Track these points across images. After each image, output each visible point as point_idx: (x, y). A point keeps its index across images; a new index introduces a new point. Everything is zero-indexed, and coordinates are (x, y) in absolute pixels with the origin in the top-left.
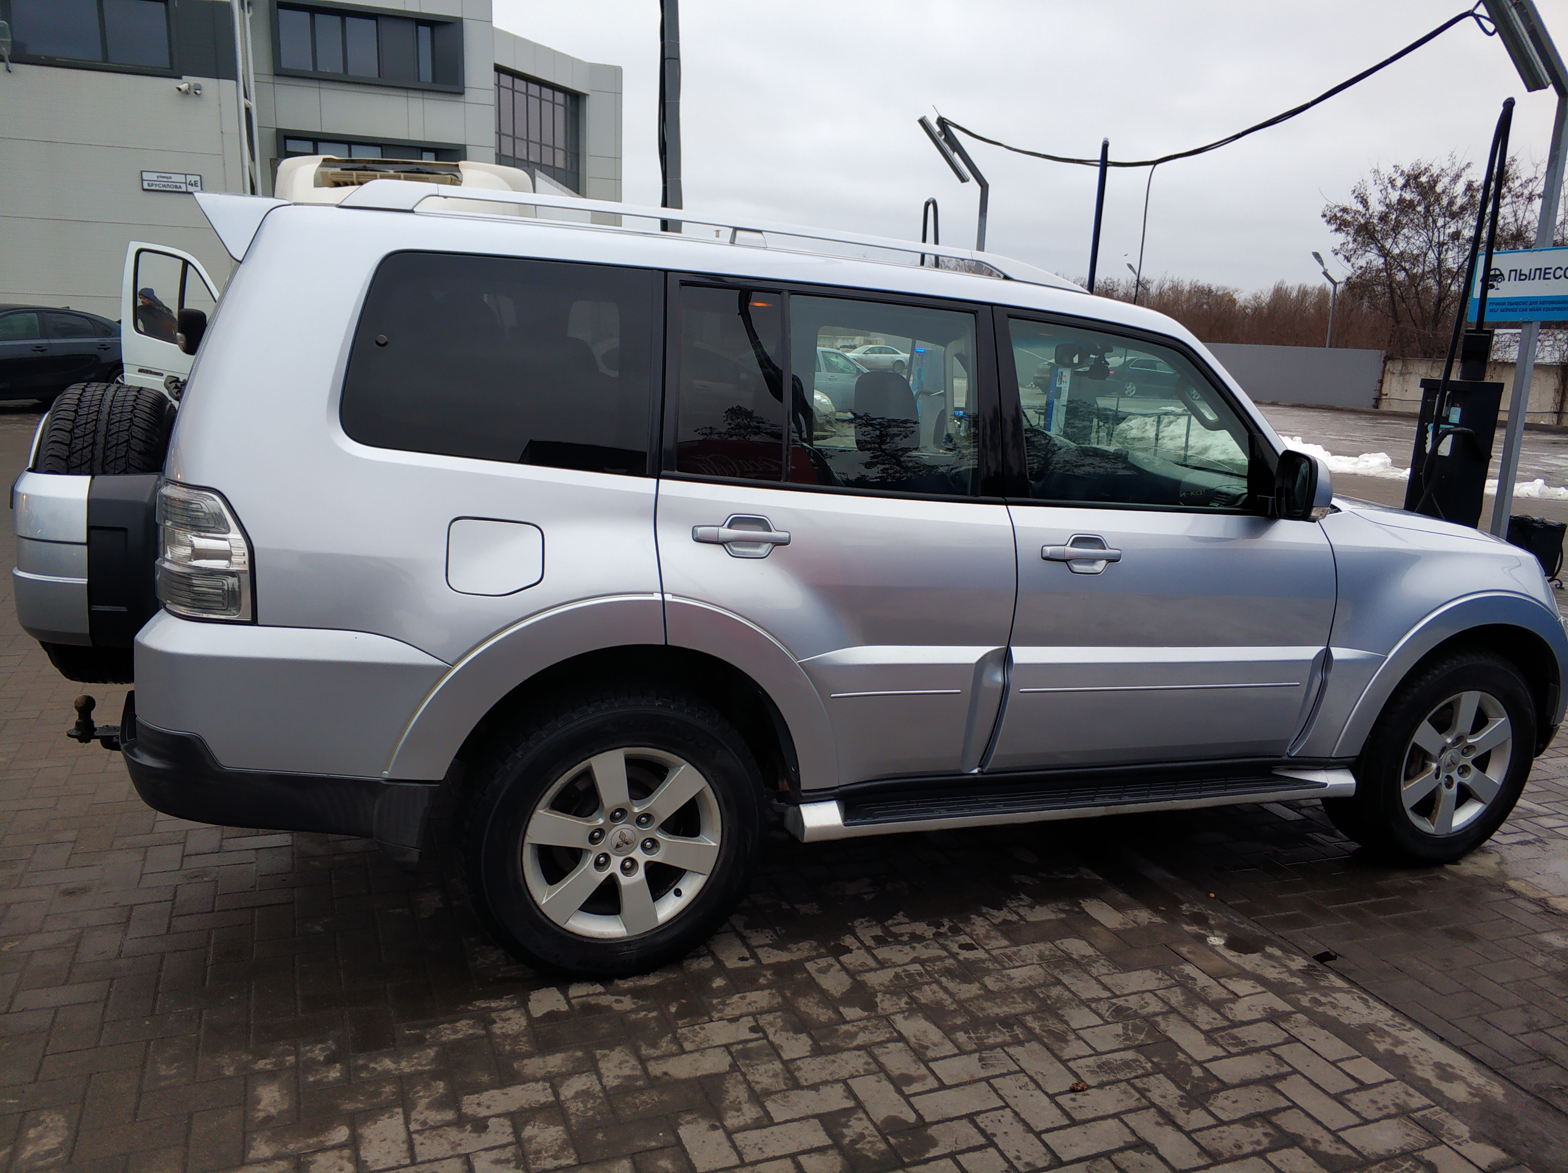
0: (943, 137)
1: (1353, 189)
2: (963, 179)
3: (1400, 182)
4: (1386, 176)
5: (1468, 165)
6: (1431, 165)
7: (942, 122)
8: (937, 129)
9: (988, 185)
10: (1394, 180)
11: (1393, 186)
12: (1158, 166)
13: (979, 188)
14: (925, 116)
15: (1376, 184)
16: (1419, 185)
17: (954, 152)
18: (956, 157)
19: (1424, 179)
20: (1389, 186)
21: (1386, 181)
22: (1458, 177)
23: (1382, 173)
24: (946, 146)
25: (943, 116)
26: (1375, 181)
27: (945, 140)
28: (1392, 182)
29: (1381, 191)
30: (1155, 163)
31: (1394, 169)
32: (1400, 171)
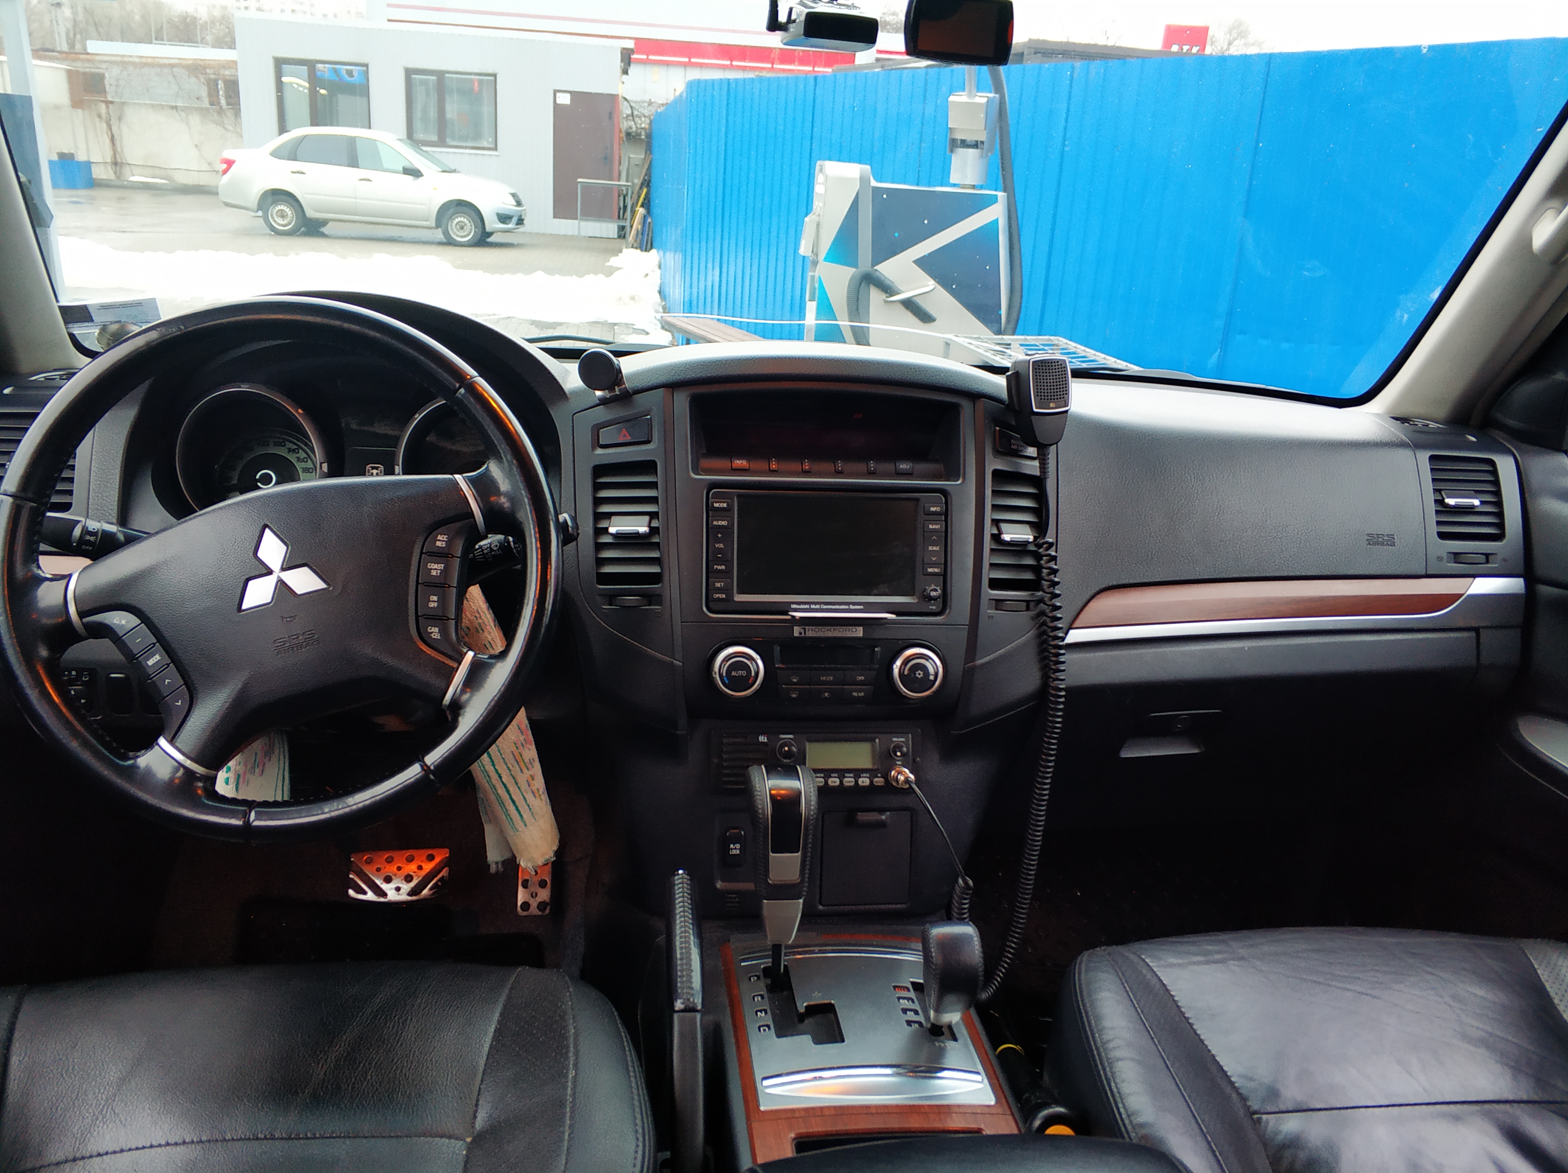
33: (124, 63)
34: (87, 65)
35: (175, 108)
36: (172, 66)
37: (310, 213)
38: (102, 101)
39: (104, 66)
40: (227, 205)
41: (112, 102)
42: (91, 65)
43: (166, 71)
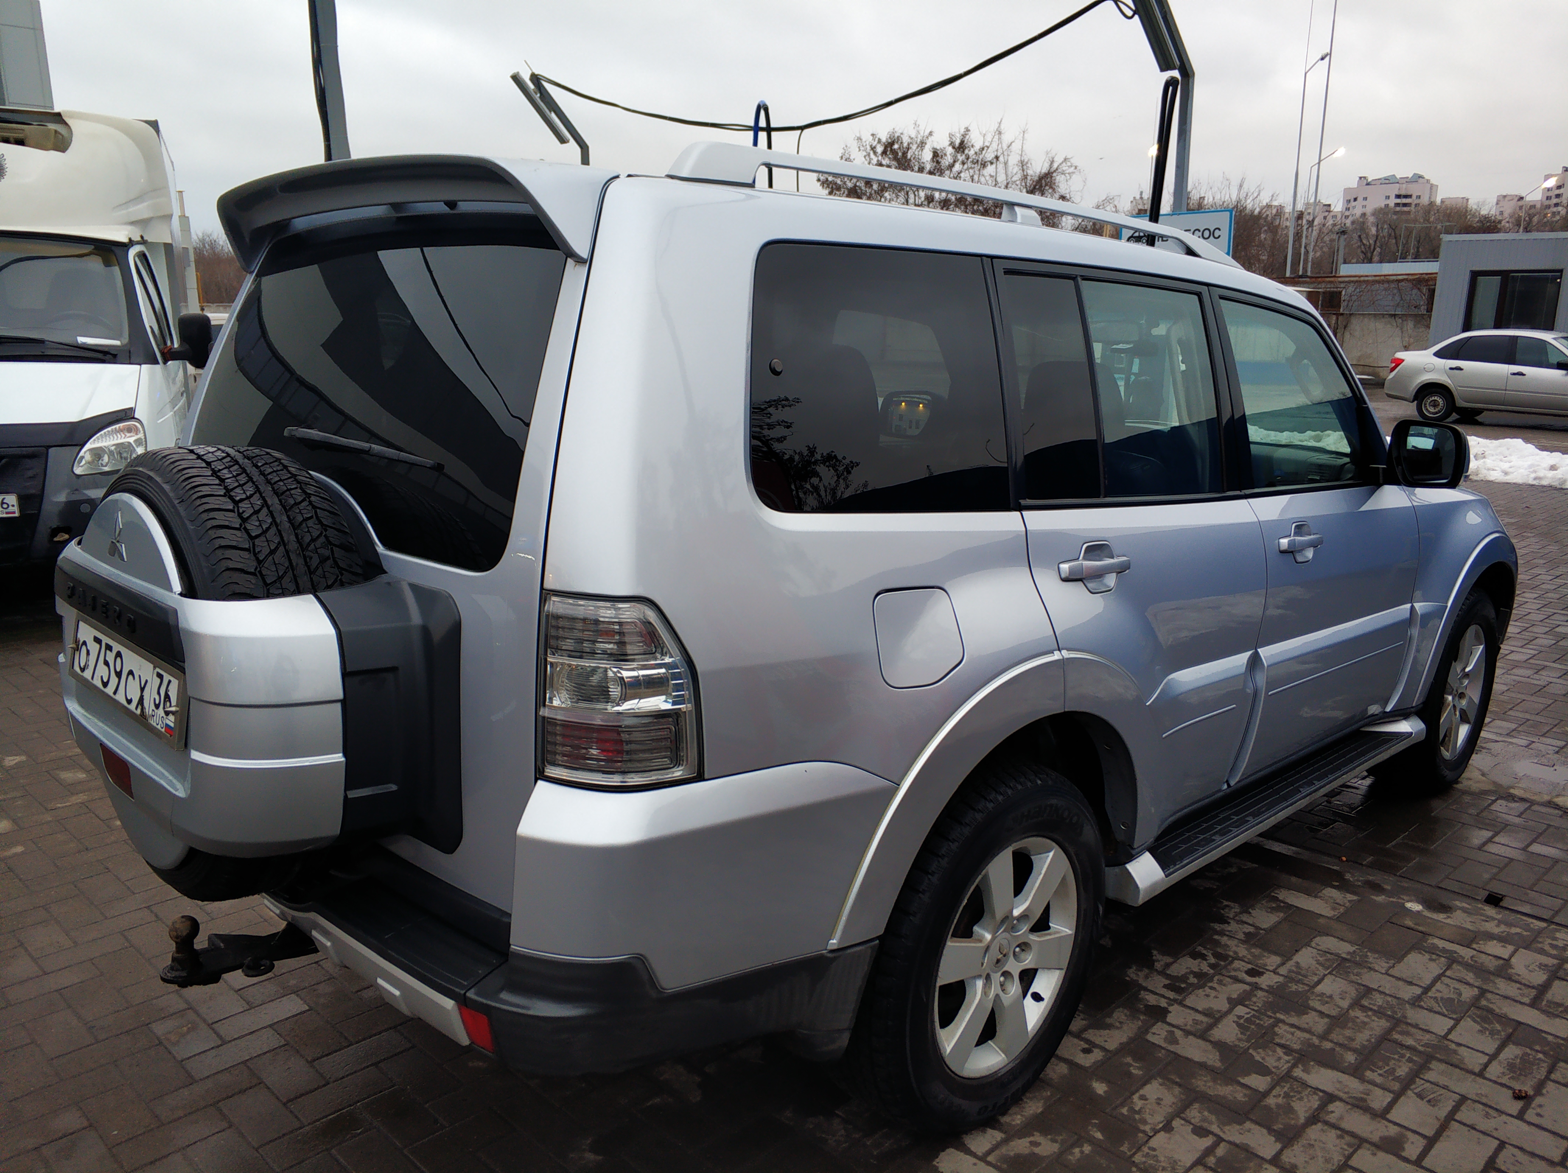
0: (539, 95)
1: (841, 155)
2: (563, 140)
3: (880, 149)
4: (867, 143)
5: (931, 134)
6: (902, 134)
7: (535, 78)
8: (531, 86)
9: (588, 147)
10: (875, 147)
11: (875, 153)
12: (806, 131)
13: (578, 149)
14: (518, 73)
15: (860, 150)
16: (895, 153)
17: (550, 112)
18: (553, 116)
19: (896, 146)
20: (872, 153)
21: (869, 148)
22: (922, 144)
23: (864, 140)
24: (542, 105)
25: (536, 73)
26: (859, 147)
27: (540, 97)
28: (873, 149)
29: (865, 157)
30: (802, 128)
31: (872, 138)
32: (877, 139)
33: (1358, 281)
34: (1329, 286)
35: (1394, 316)
36: (1399, 281)
37: (1460, 403)
38: (1334, 314)
39: (1342, 285)
40: (1390, 396)
41: (1342, 314)
42: (1332, 286)
43: (1393, 286)
